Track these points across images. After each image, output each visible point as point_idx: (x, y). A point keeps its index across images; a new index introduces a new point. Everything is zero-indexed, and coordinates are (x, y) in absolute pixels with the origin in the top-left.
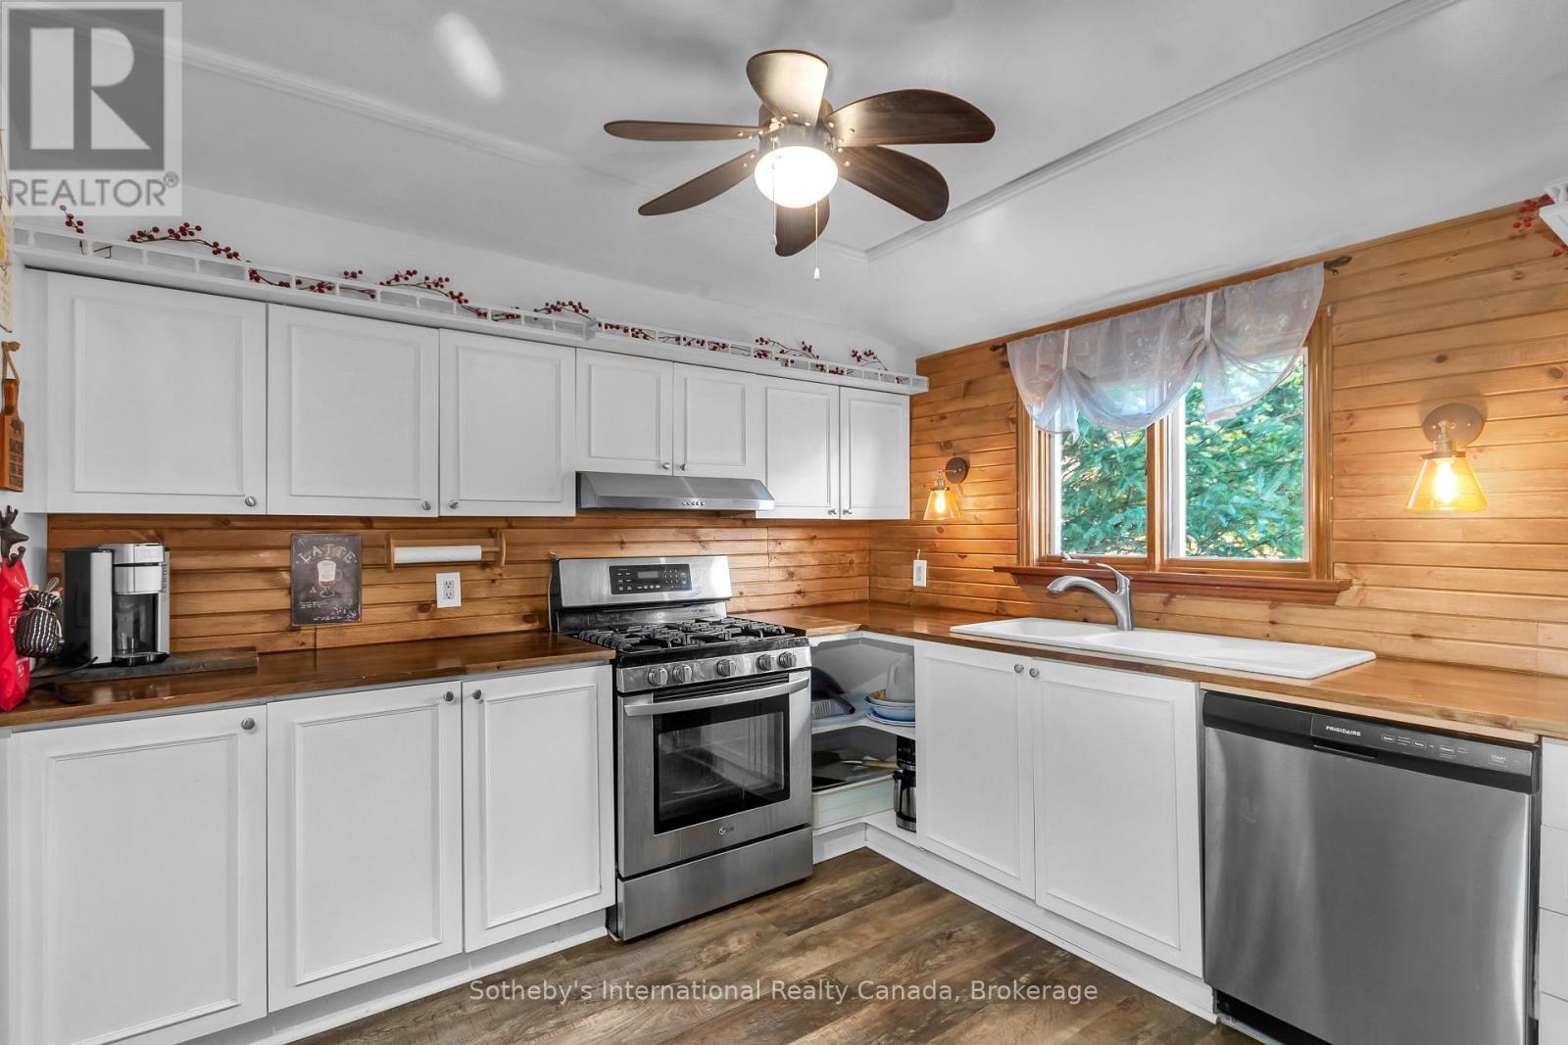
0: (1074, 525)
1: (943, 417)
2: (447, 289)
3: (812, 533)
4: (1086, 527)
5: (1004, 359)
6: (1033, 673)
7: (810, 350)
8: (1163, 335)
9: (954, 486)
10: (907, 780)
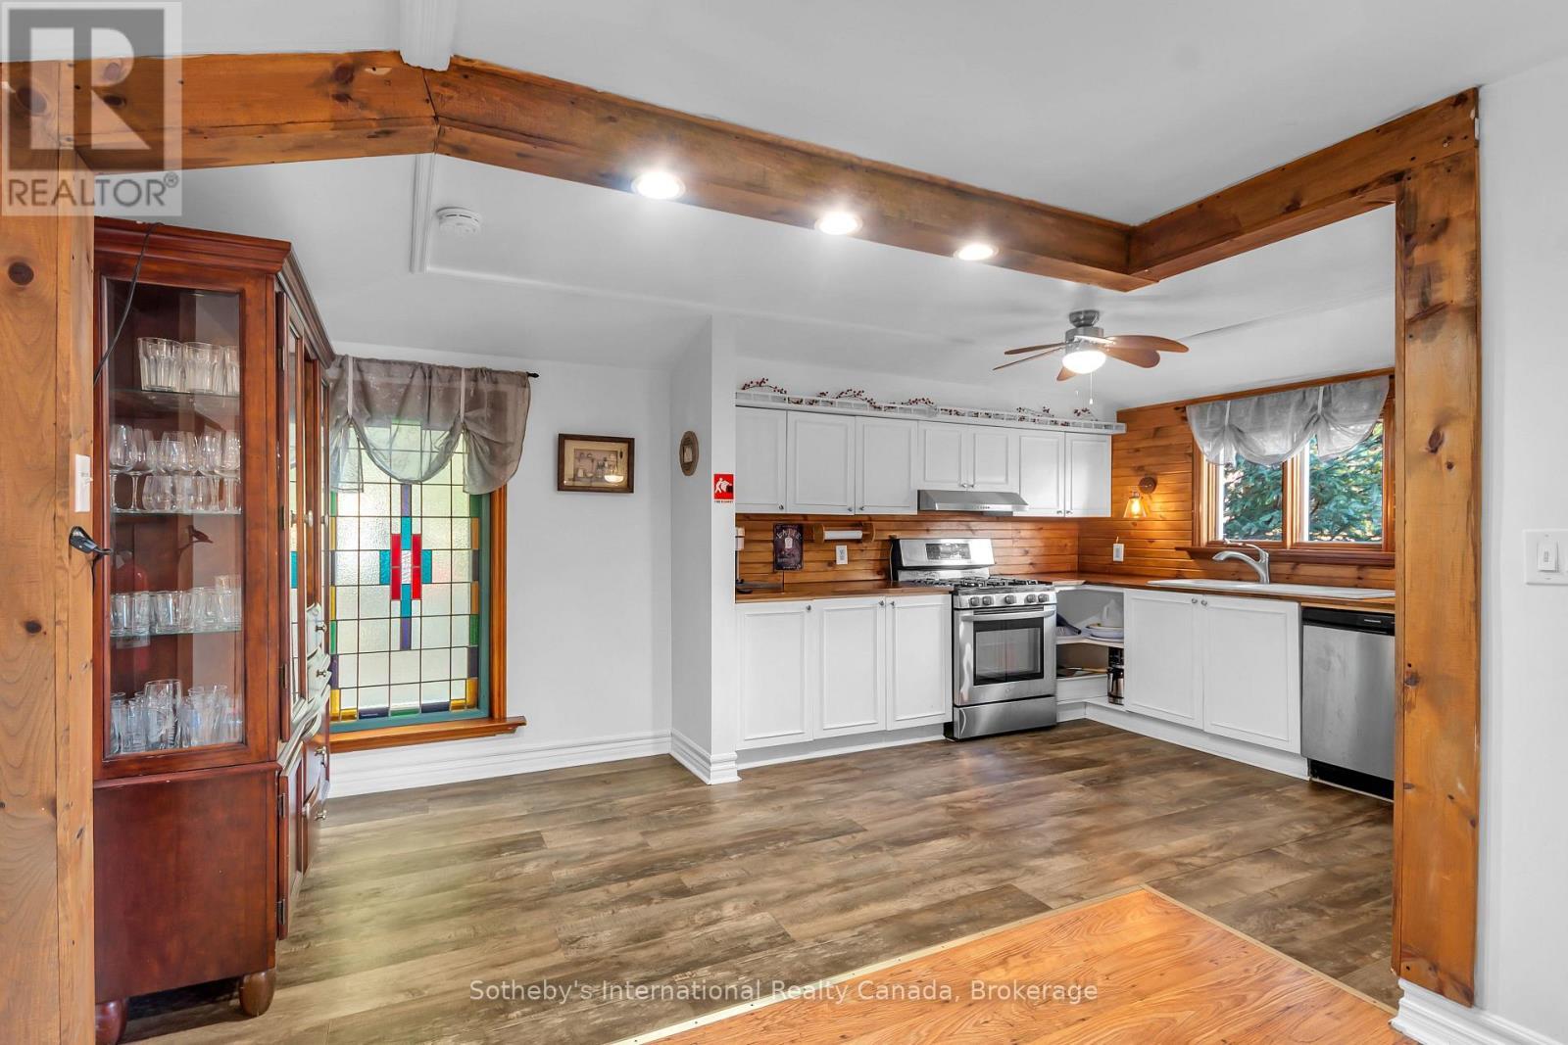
0: (1235, 521)
1: (1137, 450)
2: (863, 397)
3: (1040, 526)
4: (1244, 523)
5: (1183, 415)
6: (1204, 604)
7: (1048, 411)
8: (1292, 408)
9: (1146, 496)
10: (1118, 674)
